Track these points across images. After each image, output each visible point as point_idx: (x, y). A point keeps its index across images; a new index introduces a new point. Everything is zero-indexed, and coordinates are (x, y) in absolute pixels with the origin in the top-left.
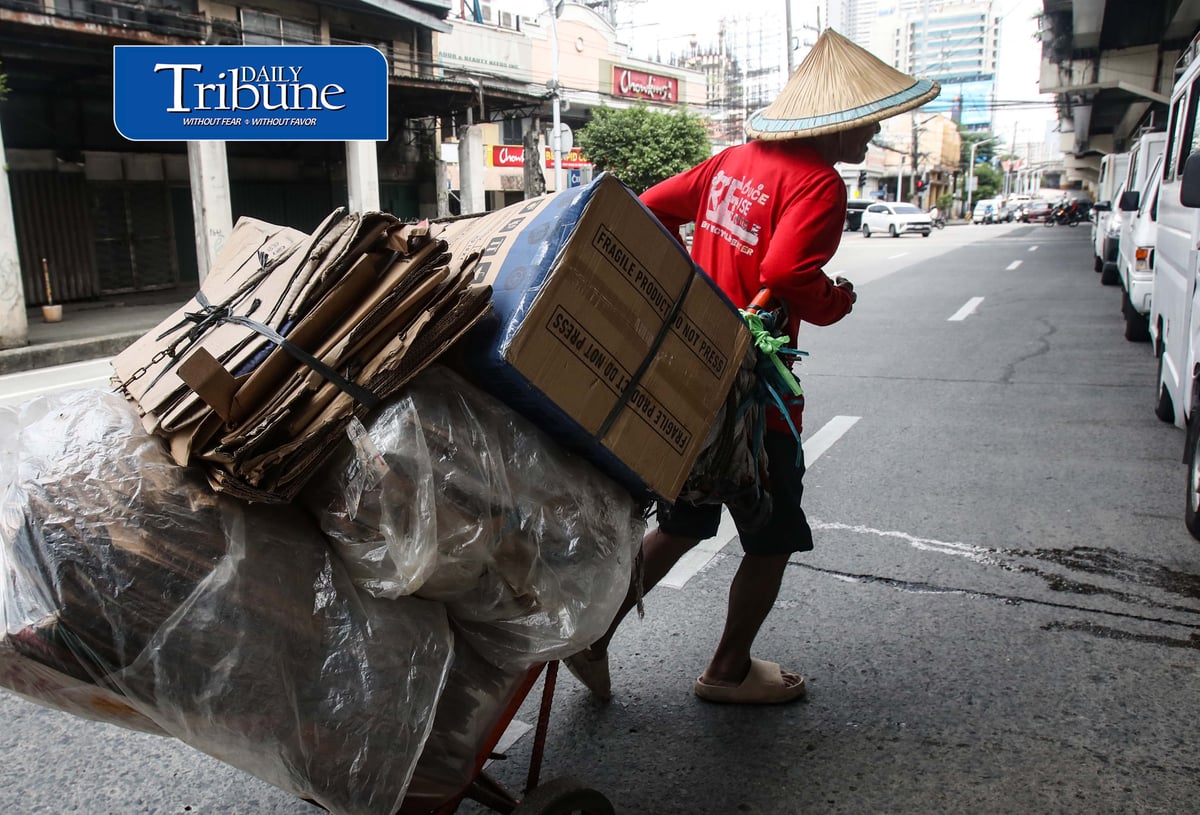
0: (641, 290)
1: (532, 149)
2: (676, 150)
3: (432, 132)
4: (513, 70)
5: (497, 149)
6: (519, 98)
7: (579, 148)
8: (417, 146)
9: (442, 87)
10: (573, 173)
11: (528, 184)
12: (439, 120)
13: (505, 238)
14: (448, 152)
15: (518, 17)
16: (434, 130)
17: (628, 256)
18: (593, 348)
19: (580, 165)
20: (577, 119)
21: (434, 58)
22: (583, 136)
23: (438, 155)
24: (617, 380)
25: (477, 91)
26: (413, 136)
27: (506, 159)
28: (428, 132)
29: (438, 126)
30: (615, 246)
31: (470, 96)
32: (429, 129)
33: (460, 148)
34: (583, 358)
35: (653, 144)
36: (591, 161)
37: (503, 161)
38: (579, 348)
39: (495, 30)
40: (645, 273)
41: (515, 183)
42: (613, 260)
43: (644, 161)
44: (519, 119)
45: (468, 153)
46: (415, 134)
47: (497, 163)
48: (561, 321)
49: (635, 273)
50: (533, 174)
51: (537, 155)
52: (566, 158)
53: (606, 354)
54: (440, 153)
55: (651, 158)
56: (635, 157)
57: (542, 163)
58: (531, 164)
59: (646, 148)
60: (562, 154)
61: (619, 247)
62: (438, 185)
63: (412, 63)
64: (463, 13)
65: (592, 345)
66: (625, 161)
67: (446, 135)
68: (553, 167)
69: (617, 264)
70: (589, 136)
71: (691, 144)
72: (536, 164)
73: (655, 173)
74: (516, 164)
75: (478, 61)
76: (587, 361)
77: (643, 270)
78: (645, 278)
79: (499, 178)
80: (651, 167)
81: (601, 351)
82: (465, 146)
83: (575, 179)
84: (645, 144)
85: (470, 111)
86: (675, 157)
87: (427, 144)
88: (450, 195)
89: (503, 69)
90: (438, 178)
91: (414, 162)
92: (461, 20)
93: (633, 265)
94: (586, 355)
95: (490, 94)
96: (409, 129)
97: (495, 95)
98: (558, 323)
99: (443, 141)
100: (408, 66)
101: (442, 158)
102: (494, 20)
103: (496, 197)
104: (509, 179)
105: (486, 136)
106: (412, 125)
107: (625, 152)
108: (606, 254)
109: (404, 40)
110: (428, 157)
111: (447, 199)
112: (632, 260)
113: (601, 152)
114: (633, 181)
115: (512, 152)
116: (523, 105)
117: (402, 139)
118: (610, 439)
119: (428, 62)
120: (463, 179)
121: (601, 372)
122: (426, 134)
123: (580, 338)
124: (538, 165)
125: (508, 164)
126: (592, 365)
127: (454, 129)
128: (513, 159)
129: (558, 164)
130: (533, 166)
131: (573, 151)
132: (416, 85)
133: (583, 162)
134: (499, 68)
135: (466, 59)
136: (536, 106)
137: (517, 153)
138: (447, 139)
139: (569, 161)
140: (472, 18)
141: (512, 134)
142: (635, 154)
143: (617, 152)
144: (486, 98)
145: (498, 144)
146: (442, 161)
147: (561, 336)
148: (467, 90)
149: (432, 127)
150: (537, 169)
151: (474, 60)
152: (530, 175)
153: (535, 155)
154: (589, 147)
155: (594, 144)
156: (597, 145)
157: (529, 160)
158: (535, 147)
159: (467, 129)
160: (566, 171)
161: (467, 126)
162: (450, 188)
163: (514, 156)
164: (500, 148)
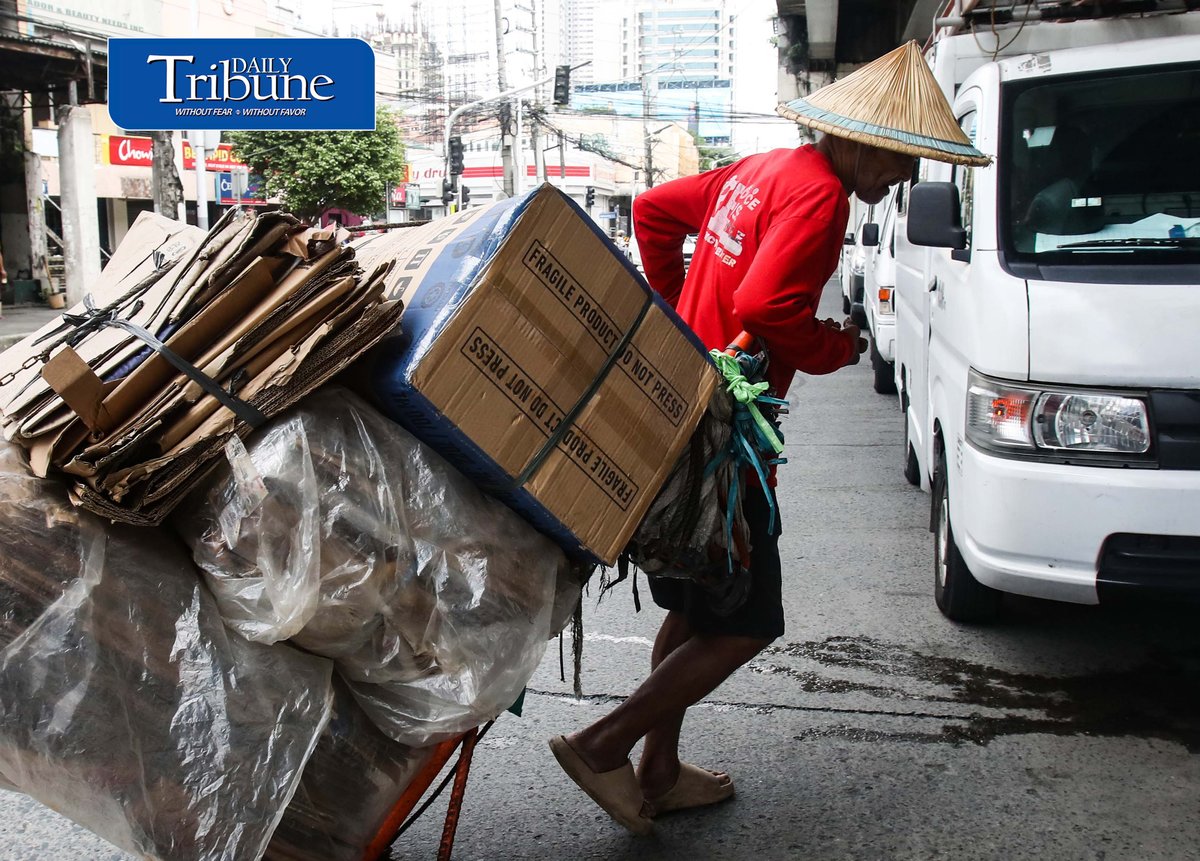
0: (580, 317)
1: (164, 142)
2: (359, 153)
3: (18, 113)
5: (115, 141)
7: (230, 145)
9: (32, 50)
10: (222, 177)
11: (160, 191)
12: (28, 96)
13: (430, 250)
14: (41, 140)
16: (22, 109)
17: (566, 277)
18: (517, 379)
19: (232, 167)
21: (20, 8)
23: (28, 146)
24: (545, 417)
25: (83, 58)
27: (129, 155)
28: (13, 112)
29: (27, 104)
30: (550, 266)
31: (71, 65)
32: (15, 108)
33: (60, 136)
34: (505, 388)
35: (328, 143)
36: (246, 162)
37: (123, 158)
38: (500, 378)
40: (587, 299)
41: (142, 188)
42: (547, 281)
43: (317, 165)
45: (72, 145)
47: (115, 160)
48: (479, 346)
49: (574, 298)
50: (166, 177)
51: (170, 150)
52: (213, 156)
53: (533, 387)
54: (31, 142)
55: (327, 162)
56: (306, 160)
57: (178, 161)
58: (162, 163)
59: (319, 148)
60: (206, 151)
61: (555, 266)
62: (29, 187)
65: (516, 375)
66: (293, 165)
67: (40, 117)
68: (194, 168)
69: (552, 286)
71: (378, 145)
72: (170, 164)
73: (332, 181)
74: (143, 163)
75: (86, 17)
76: (510, 393)
77: (584, 294)
78: (587, 303)
79: (119, 182)
80: (327, 173)
81: (528, 382)
82: (67, 135)
83: (225, 186)
84: (319, 143)
85: (73, 86)
86: (359, 161)
87: (11, 129)
88: (47, 202)
89: (123, 29)
90: (29, 178)
93: (572, 287)
94: (508, 386)
98: (476, 346)
99: (35, 125)
101: (34, 150)
104: (133, 183)
105: (93, 123)
107: (292, 152)
108: (540, 275)
110: (12, 146)
111: (42, 208)
112: (571, 282)
113: (260, 150)
114: (304, 191)
115: (136, 145)
118: (535, 483)
119: (10, 13)
120: (64, 179)
121: (526, 406)
122: (9, 115)
123: (502, 366)
124: (173, 165)
125: (132, 162)
126: (515, 398)
127: (52, 109)
128: (138, 155)
129: (201, 164)
130: (166, 166)
131: (221, 148)
133: (236, 163)
135: (68, 12)
137: (144, 147)
138: (41, 124)
139: (217, 161)
142: (305, 155)
143: (282, 151)
144: (95, 68)
145: (115, 135)
146: (33, 154)
147: (478, 362)
148: (68, 56)
149: (19, 104)
150: (171, 171)
151: (79, 15)
152: (161, 177)
153: (168, 151)
154: (244, 144)
155: (250, 140)
156: (254, 141)
157: (159, 158)
158: (167, 140)
159: (69, 111)
160: (212, 175)
161: (69, 106)
162: (46, 192)
163: (139, 152)
164: (120, 139)
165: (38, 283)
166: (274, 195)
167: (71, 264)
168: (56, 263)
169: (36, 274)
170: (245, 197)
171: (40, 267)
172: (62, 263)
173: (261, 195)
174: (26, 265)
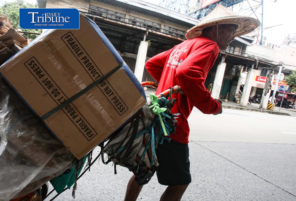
1: (270, 78)
3: (240, 69)
4: (269, 58)
5: (257, 77)
6: (269, 64)
8: (235, 72)
9: (247, 59)
10: (281, 87)
11: (266, 87)
12: (243, 67)
14: (243, 75)
15: (273, 45)
16: (241, 69)
20: (287, 73)
21: (246, 52)
22: (287, 78)
23: (240, 75)
25: (257, 61)
26: (235, 69)
27: (260, 80)
28: (239, 69)
29: (243, 68)
31: (254, 62)
32: (240, 68)
33: (248, 74)
36: (288, 85)
37: (258, 80)
39: (266, 47)
41: (261, 86)
44: (267, 70)
45: (250, 76)
46: (236, 69)
47: (257, 80)
50: (268, 84)
54: (241, 74)
57: (272, 82)
62: (238, 82)
63: (239, 52)
64: (257, 42)
67: (244, 70)
68: (275, 84)
70: (289, 78)
75: (258, 54)
79: (256, 84)
82: (249, 74)
83: (281, 89)
85: (253, 66)
87: (238, 72)
88: (241, 85)
89: (266, 57)
90: (239, 80)
91: (233, 76)
92: (256, 44)
95: (261, 62)
96: (234, 68)
97: (262, 62)
99: (243, 72)
100: (238, 53)
101: (241, 76)
102: (266, 45)
103: (254, 89)
104: (259, 85)
105: (255, 73)
106: (235, 67)
109: (239, 47)
110: (237, 75)
111: (240, 86)
115: (262, 78)
116: (270, 66)
117: (232, 69)
119: (244, 53)
120: (246, 82)
122: (238, 69)
125: (260, 81)
127: (246, 69)
129: (277, 84)
130: (269, 82)
131: (282, 81)
132: (240, 57)
133: (285, 85)
134: (264, 57)
135: (255, 53)
136: (274, 67)
137: (264, 79)
138: (244, 72)
139: (281, 84)
140: (259, 44)
141: (264, 73)
144: (259, 63)
145: (258, 75)
146: (241, 77)
148: (254, 60)
149: (241, 68)
150: (270, 83)
151: (257, 54)
152: (267, 84)
153: (270, 79)
154: (289, 81)
155: (291, 80)
156: (292, 81)
157: (268, 81)
158: (271, 78)
159: (251, 70)
160: (278, 86)
161: (251, 69)
162: (241, 83)
163: (262, 79)
164: (259, 77)
165: (235, 98)
166: (294, 92)
167: (243, 96)
168: (239, 96)
169: (235, 97)
170: (286, 91)
171: (236, 96)
172: (241, 96)
173: (290, 92)
174: (234, 95)
